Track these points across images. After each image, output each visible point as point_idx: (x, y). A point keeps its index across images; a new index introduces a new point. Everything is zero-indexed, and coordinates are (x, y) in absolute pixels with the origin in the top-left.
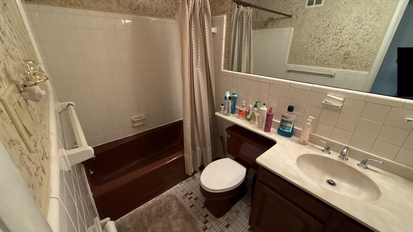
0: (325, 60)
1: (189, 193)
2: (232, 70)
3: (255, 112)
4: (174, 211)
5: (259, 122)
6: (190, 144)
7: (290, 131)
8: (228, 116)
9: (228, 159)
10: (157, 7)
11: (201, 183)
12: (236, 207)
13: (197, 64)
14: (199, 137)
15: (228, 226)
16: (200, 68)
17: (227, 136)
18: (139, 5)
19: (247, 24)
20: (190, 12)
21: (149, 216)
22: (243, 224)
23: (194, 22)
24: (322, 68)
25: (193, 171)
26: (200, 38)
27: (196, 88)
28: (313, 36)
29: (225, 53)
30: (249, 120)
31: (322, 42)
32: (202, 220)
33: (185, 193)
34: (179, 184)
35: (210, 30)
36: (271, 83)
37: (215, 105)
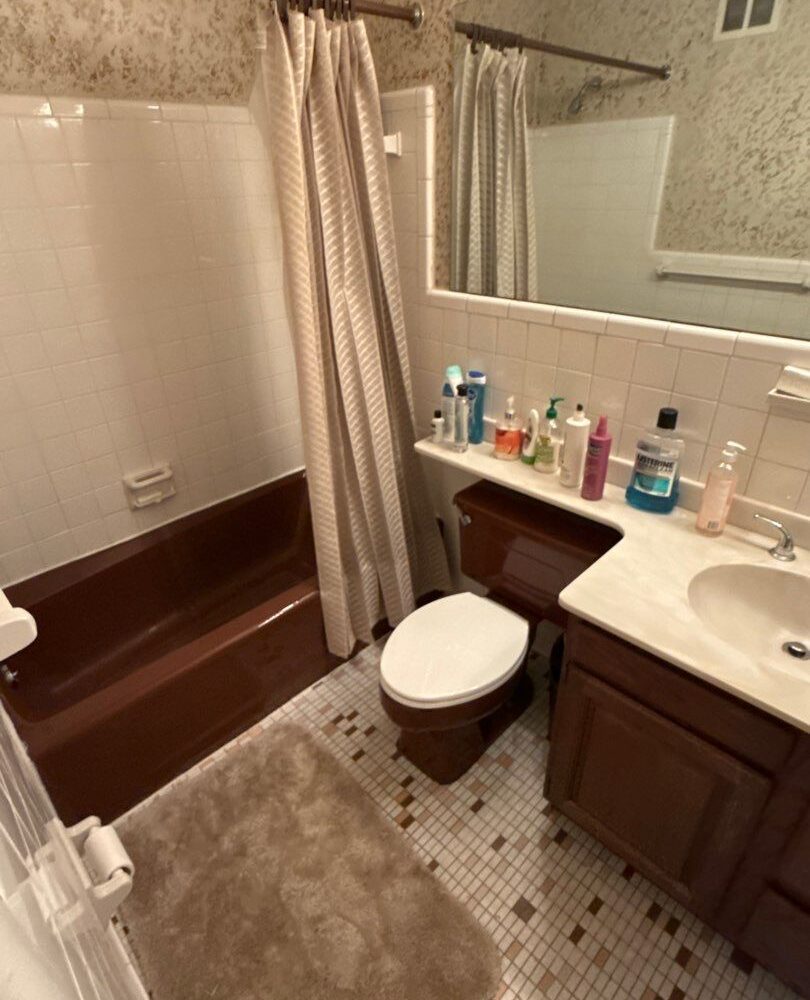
0: (782, 232)
1: (346, 715)
2: (464, 290)
3: (549, 435)
4: (301, 775)
5: (564, 469)
6: (338, 555)
7: (665, 491)
8: (457, 451)
9: (468, 595)
10: (174, 63)
11: (384, 680)
12: (503, 744)
13: (341, 278)
14: (367, 529)
15: (477, 807)
16: (354, 288)
17: (460, 520)
18: (106, 58)
19: (510, 115)
20: (301, 84)
21: (221, 799)
22: (527, 797)
23: (320, 122)
24: (775, 261)
25: (352, 643)
26: (346, 180)
27: (343, 361)
28: (742, 148)
29: (438, 227)
30: (531, 461)
31: (773, 168)
32: (395, 794)
33: (332, 715)
34: (310, 689)
35: (378, 146)
36: (601, 333)
37: (413, 417)
